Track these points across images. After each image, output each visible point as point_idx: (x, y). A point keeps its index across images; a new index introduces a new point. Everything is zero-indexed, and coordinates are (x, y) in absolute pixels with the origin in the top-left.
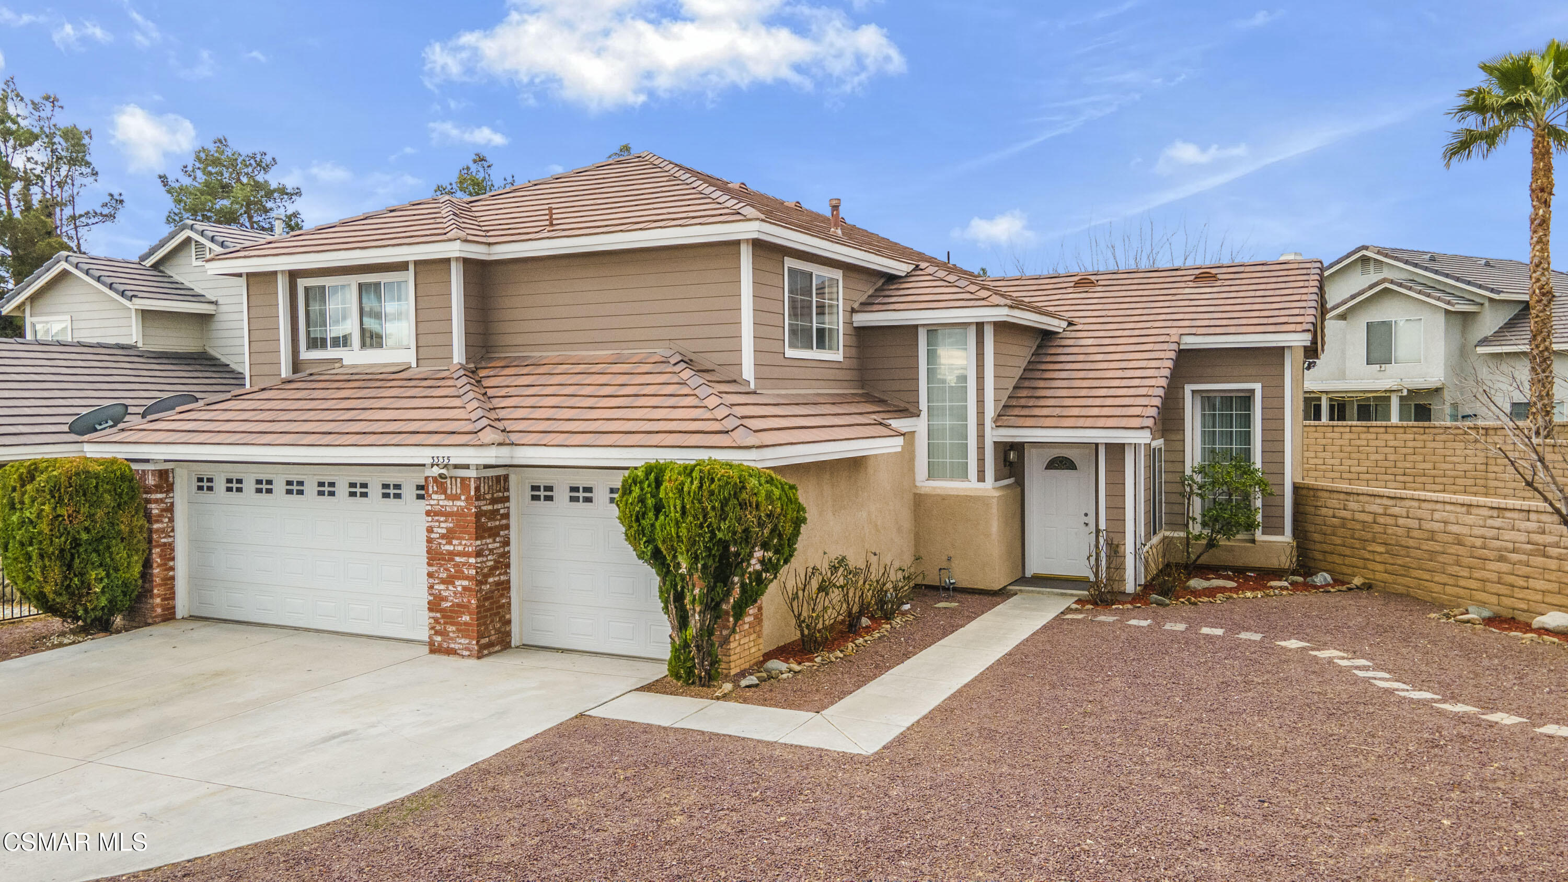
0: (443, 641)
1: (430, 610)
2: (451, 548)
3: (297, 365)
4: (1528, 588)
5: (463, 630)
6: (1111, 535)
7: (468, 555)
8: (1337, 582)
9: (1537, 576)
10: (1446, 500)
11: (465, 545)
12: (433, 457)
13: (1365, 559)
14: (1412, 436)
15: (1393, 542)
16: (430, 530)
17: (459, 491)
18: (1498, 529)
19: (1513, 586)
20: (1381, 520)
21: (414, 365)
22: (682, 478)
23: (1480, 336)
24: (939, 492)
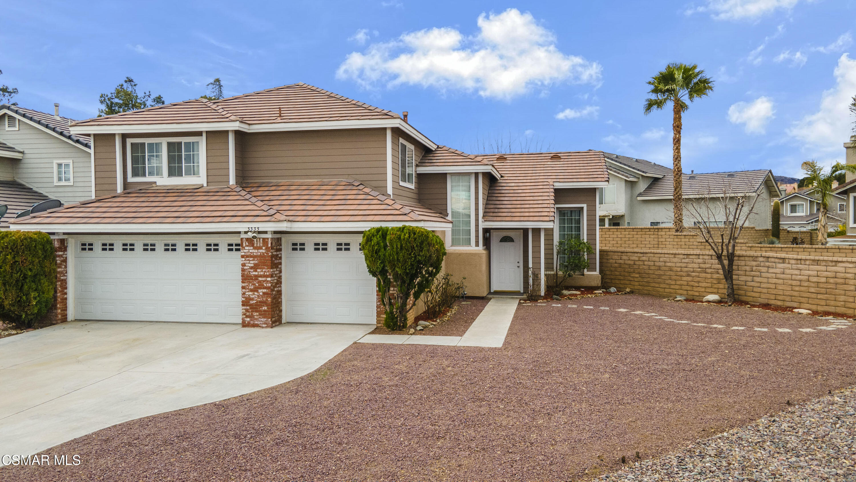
0: (251, 320)
1: (243, 305)
2: (257, 273)
3: (126, 185)
4: (699, 287)
5: (263, 314)
6: (535, 270)
7: (267, 276)
8: (618, 291)
9: (702, 281)
10: (665, 252)
11: (265, 271)
12: (249, 228)
13: (630, 281)
14: (628, 233)
15: (643, 272)
16: (243, 265)
17: (261, 245)
18: (687, 263)
19: (693, 286)
20: (637, 263)
21: (205, 185)
22: (399, 233)
23: (638, 193)
24: (457, 252)
